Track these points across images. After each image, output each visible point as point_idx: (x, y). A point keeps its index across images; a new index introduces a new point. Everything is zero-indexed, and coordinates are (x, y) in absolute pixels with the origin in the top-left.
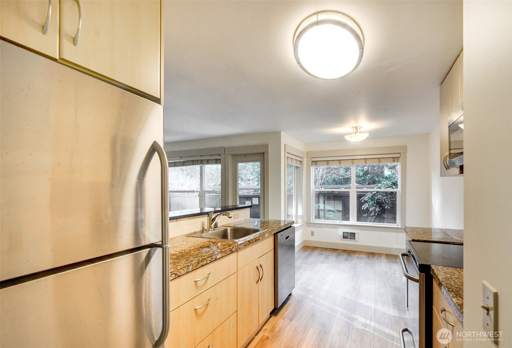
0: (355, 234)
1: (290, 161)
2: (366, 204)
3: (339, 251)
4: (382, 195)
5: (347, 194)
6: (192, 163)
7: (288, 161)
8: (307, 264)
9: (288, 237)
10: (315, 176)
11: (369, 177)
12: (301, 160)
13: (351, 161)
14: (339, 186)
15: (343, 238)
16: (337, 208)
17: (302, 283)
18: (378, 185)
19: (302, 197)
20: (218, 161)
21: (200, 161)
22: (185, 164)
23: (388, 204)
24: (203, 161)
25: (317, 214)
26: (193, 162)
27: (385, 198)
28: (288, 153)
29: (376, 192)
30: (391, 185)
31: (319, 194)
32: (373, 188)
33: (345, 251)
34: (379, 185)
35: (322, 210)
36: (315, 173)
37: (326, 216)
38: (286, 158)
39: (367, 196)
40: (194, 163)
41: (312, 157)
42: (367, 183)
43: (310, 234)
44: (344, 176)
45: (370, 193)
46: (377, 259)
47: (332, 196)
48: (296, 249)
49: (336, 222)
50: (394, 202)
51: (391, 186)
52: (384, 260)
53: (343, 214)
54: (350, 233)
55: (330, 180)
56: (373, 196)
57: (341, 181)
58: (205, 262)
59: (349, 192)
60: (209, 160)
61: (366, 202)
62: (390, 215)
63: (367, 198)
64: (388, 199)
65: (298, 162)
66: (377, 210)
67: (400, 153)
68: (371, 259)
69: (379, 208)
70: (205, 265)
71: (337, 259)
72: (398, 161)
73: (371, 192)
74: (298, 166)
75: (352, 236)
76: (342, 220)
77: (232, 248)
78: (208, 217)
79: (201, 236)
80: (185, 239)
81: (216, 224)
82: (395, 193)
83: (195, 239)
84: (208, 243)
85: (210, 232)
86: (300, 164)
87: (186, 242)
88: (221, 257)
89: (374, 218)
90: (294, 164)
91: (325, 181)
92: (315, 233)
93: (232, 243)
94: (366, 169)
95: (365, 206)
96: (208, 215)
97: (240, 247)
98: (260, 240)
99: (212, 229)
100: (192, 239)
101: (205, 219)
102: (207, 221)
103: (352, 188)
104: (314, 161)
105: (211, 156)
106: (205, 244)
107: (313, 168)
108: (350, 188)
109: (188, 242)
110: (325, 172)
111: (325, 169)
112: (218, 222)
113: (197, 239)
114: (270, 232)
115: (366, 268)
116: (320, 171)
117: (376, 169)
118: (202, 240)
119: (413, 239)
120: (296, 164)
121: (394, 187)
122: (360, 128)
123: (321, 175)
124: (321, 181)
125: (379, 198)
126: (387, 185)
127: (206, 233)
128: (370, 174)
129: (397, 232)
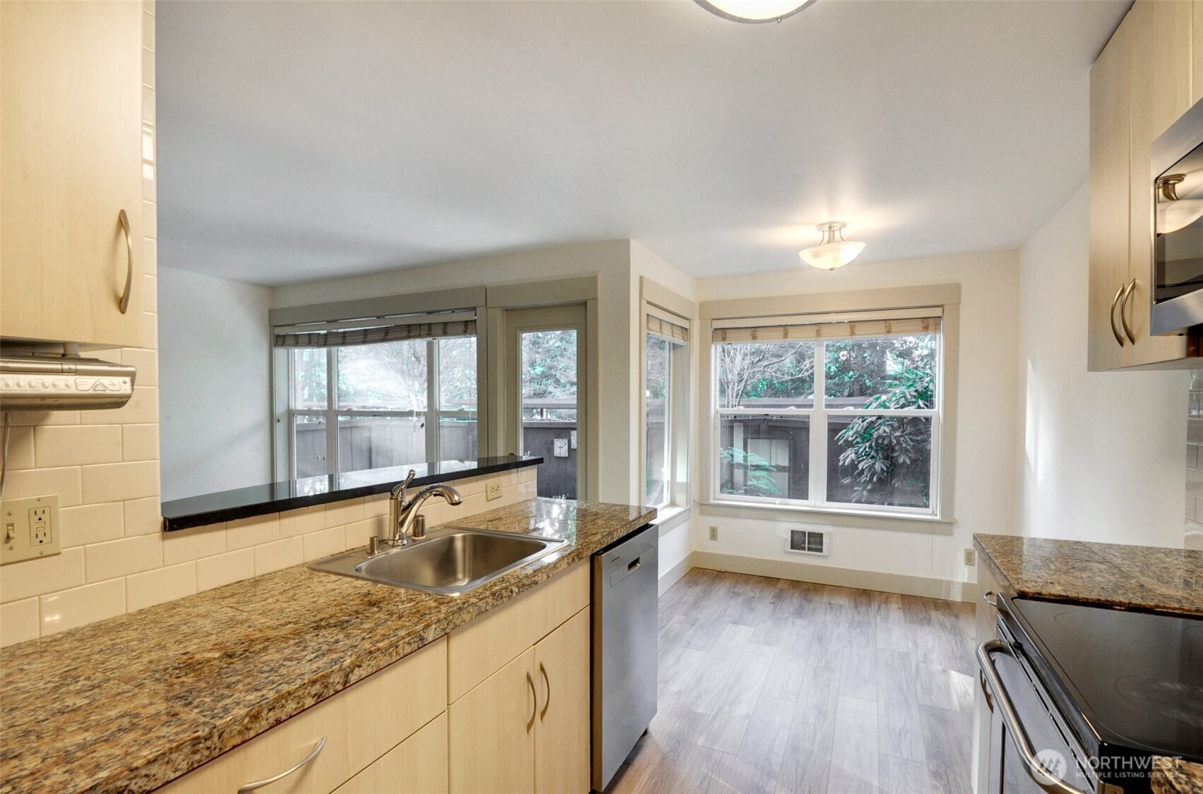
0: (821, 535)
1: (654, 326)
2: (849, 451)
3: (780, 585)
4: (892, 425)
5: (804, 422)
6: (405, 334)
7: (651, 326)
8: (697, 625)
9: (637, 561)
10: (723, 370)
11: (850, 378)
12: (685, 324)
13: (815, 328)
14: (781, 400)
15: (792, 548)
16: (776, 461)
17: (680, 692)
18: (879, 398)
19: (688, 431)
20: (470, 326)
21: (428, 327)
22: (388, 337)
23: (907, 450)
24: (433, 327)
25: (726, 477)
26: (409, 332)
27: (898, 434)
28: (649, 303)
29: (875, 418)
30: (914, 396)
31: (731, 420)
32: (867, 408)
33: (795, 584)
34: (884, 397)
35: (739, 465)
36: (724, 362)
37: (749, 483)
38: (644, 318)
39: (852, 428)
42: (846, 393)
43: (707, 533)
44: (794, 373)
45: (861, 420)
46: (878, 612)
47: (763, 427)
48: (662, 589)
49: (775, 504)
50: (921, 446)
51: (914, 400)
52: (895, 612)
53: (791, 480)
54: (809, 533)
55: (761, 386)
56: (867, 428)
57: (787, 387)
58: (291, 706)
59: (808, 417)
60: (448, 323)
61: (849, 444)
62: (910, 481)
63: (854, 434)
64: (906, 437)
65: (676, 331)
66: (878, 466)
67: (942, 306)
68: (863, 609)
69: (883, 463)
70: (291, 717)
71: (774, 610)
72: (936, 328)
73: (863, 417)
74: (680, 344)
75: (814, 543)
76: (789, 498)
77: (425, 630)
78: (391, 499)
79: (357, 570)
80: (295, 585)
81: (418, 521)
82: (924, 420)
83: (329, 582)
84: (356, 605)
85: (394, 551)
86: (683, 337)
87: (287, 599)
88: (370, 670)
89: (869, 491)
90: (667, 336)
91: (749, 388)
92: (720, 534)
93: (434, 604)
94: (845, 358)
95: (848, 457)
96: (392, 494)
97: (460, 620)
98: (537, 583)
99: (403, 539)
100: (319, 582)
101: (384, 506)
102: (389, 512)
103: (814, 406)
104: (718, 329)
105: (453, 312)
106: (344, 607)
107: (716, 349)
108: (811, 406)
109: (296, 597)
110: (747, 362)
111: (749, 355)
112: (423, 516)
113: (335, 581)
114: (575, 554)
115: (850, 642)
116: (735, 359)
117: (868, 357)
118: (347, 586)
119: (1022, 589)
120: (673, 336)
121: (922, 405)
122: (840, 228)
123: (739, 370)
124: (739, 388)
125: (885, 434)
126: (903, 399)
127: (379, 555)
128: (853, 370)
129: (930, 533)
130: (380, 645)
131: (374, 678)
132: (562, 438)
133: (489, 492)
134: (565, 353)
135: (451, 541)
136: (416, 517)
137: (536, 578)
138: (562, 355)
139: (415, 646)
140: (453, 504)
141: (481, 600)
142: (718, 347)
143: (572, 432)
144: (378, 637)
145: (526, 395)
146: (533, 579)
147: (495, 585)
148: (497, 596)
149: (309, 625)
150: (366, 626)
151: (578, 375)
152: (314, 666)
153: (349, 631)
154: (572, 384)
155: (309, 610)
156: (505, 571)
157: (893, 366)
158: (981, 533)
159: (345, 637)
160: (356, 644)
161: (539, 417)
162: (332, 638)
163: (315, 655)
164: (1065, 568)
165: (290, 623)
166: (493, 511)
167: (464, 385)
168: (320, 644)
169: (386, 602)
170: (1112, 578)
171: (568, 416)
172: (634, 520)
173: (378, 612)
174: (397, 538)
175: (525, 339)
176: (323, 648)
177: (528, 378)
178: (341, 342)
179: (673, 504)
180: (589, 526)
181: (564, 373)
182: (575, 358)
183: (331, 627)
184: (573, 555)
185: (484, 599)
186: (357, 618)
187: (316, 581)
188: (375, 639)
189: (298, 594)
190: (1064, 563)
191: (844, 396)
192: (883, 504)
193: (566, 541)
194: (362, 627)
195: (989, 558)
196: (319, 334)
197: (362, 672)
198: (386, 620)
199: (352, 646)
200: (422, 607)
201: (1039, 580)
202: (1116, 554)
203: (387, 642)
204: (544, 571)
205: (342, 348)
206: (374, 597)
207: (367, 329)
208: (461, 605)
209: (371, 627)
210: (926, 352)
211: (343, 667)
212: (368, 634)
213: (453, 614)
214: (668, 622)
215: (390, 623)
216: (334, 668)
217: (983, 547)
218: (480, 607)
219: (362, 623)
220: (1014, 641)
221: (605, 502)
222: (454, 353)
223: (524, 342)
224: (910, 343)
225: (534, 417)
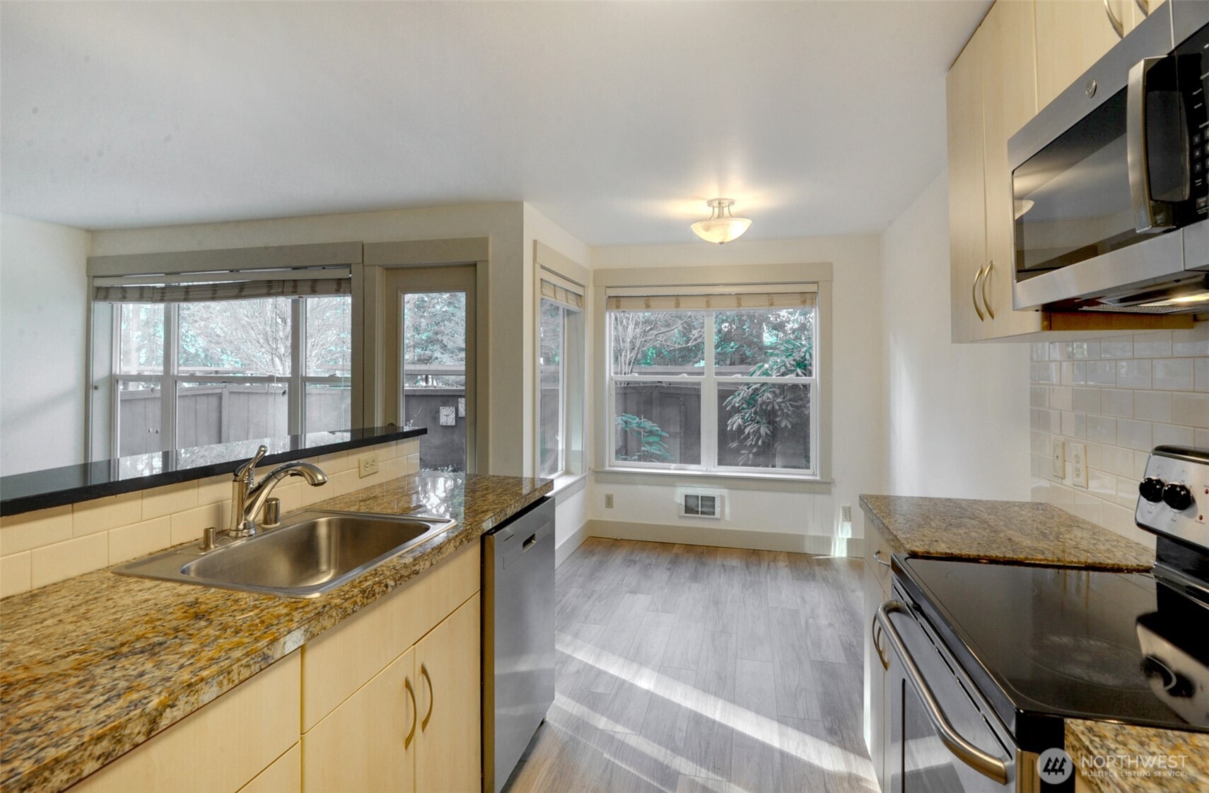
0: (713, 499)
1: (548, 291)
2: (736, 417)
3: (675, 550)
4: (774, 392)
5: (695, 389)
6: (265, 291)
7: (544, 291)
8: (594, 597)
9: (532, 538)
10: (617, 339)
11: (732, 348)
12: (579, 291)
13: (705, 299)
14: (672, 368)
15: (686, 512)
16: (668, 426)
17: (578, 672)
18: (763, 366)
19: (583, 399)
20: (343, 285)
21: (292, 284)
22: (243, 294)
23: (788, 415)
24: (299, 284)
25: (620, 444)
26: (270, 288)
27: (779, 400)
28: (542, 267)
29: (759, 385)
30: (793, 365)
31: (625, 387)
32: (751, 375)
33: (689, 548)
34: (766, 366)
35: (632, 431)
36: (617, 332)
37: (642, 449)
38: (538, 282)
39: (739, 395)
40: (273, 291)
41: (607, 285)
42: (728, 362)
43: (603, 501)
44: (682, 343)
45: (746, 387)
46: (768, 571)
47: (656, 393)
48: (559, 559)
49: (669, 469)
50: (800, 411)
51: (793, 368)
52: (783, 570)
53: (683, 446)
54: (702, 497)
55: (651, 354)
56: (753, 394)
57: (674, 355)
59: (699, 384)
60: (317, 280)
61: (737, 410)
62: (791, 444)
63: (740, 401)
64: (788, 403)
65: (571, 297)
66: (762, 431)
67: (817, 283)
68: (754, 569)
69: (767, 427)
72: (812, 303)
73: (748, 384)
74: (574, 310)
75: (706, 506)
76: (681, 463)
77: (270, 646)
78: (234, 481)
79: (183, 572)
80: (91, 597)
81: (269, 506)
82: (802, 387)
83: (141, 590)
84: (176, 619)
85: (238, 543)
86: (577, 303)
87: (74, 619)
88: (188, 709)
89: (755, 454)
90: (561, 301)
91: (639, 356)
92: (615, 501)
93: (285, 611)
94: (726, 330)
95: (735, 422)
96: (236, 475)
97: (318, 628)
98: (418, 573)
99: (249, 529)
100: (126, 591)
101: (225, 490)
102: (231, 496)
103: (705, 373)
104: (612, 297)
105: (324, 268)
106: (158, 623)
107: (610, 316)
108: (702, 374)
109: (89, 615)
110: (638, 330)
111: (641, 324)
112: (277, 500)
113: (149, 589)
114: (464, 535)
115: (744, 603)
116: (627, 328)
117: (747, 329)
118: (165, 593)
119: (912, 549)
120: (567, 302)
121: (800, 373)
122: (729, 205)
123: (631, 337)
124: (631, 355)
125: (768, 401)
126: (783, 367)
127: (215, 549)
128: (734, 341)
129: (811, 493)
130: (205, 673)
131: (195, 718)
132: (449, 406)
133: (362, 467)
134: (452, 318)
135: (313, 527)
136: (267, 501)
137: (417, 568)
138: (450, 320)
139: (255, 668)
140: (315, 485)
141: (346, 600)
142: (613, 314)
143: (459, 399)
144: (202, 663)
145: (409, 361)
146: (414, 568)
147: (366, 580)
148: (369, 594)
149: (102, 653)
150: (186, 649)
151: (467, 341)
152: (102, 715)
153: (162, 658)
154: (460, 350)
155: (105, 632)
156: (379, 561)
157: (768, 338)
158: (866, 493)
159: (154, 666)
160: (169, 675)
161: (424, 384)
162: (134, 670)
163: (105, 697)
164: (944, 526)
165: (74, 652)
166: (367, 489)
167: (339, 349)
168: (115, 680)
169: (219, 613)
170: (984, 533)
171: (456, 383)
172: (529, 494)
173: (206, 627)
174: (241, 527)
175: (408, 302)
176: (120, 686)
177: (412, 343)
178: (183, 297)
179: (568, 472)
180: (479, 502)
181: (451, 338)
182: (464, 323)
183: (136, 654)
184: (461, 536)
185: (350, 598)
186: (176, 637)
187: (122, 589)
188: (198, 665)
189: (92, 609)
190: (942, 521)
191: (726, 365)
192: (768, 467)
193: (453, 521)
194: (181, 650)
195: (878, 518)
196: (154, 287)
197: (175, 714)
198: (217, 638)
199: (163, 679)
200: (269, 615)
201: (925, 538)
202: (982, 509)
203: (214, 668)
204: (426, 557)
205: (184, 305)
206: (203, 607)
207: (217, 284)
208: (320, 609)
209: (194, 649)
210: (796, 326)
211: (147, 711)
212: (189, 659)
213: (309, 622)
214: (564, 596)
215: (221, 641)
216: (132, 714)
217: (870, 508)
218: (346, 608)
219: (181, 645)
220: (912, 602)
221: (496, 475)
222: (328, 314)
223: (407, 307)
224: (783, 317)
225: (418, 384)
